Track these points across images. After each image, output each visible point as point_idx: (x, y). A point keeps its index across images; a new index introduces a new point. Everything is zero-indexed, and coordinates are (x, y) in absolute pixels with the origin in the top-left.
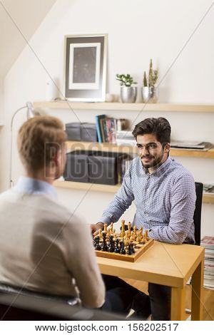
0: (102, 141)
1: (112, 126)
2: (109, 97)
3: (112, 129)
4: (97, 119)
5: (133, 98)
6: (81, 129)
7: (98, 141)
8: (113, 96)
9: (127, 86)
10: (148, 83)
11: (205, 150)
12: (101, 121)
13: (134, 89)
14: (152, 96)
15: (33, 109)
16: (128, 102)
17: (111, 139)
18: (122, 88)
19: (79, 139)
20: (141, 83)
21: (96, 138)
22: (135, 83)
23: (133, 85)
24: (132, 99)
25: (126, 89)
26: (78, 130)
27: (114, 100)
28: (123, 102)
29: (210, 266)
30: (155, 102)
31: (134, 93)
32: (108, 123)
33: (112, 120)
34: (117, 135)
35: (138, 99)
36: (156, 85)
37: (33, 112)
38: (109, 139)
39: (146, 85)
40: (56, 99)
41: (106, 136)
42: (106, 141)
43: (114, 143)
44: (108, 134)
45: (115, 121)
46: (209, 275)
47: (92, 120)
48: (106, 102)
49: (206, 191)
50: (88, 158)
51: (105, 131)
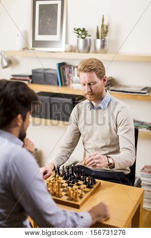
0: (62, 85)
1: (70, 72)
2: (68, 48)
3: (70, 75)
4: (58, 66)
5: (87, 48)
6: (45, 75)
7: (58, 85)
8: (71, 46)
9: (83, 38)
10: (100, 35)
11: (147, 94)
12: (61, 67)
13: (88, 41)
14: (103, 46)
15: (6, 57)
16: (83, 52)
17: (69, 83)
18: (78, 40)
19: (43, 82)
20: (94, 36)
21: (56, 82)
22: (90, 36)
23: (87, 38)
24: (87, 50)
25: (81, 41)
26: (42, 75)
27: (73, 50)
28: (79, 52)
29: (148, 191)
30: (105, 53)
31: (89, 44)
32: (67, 70)
33: (70, 66)
34: (74, 80)
35: (92, 49)
36: (106, 38)
37: (6, 59)
38: (67, 83)
39: (98, 38)
40: (24, 49)
41: (65, 81)
42: (66, 85)
43: (71, 86)
44: (67, 79)
45: (72, 68)
46: (148, 198)
47: (53, 67)
48: (65, 51)
49: (147, 129)
50: (50, 99)
51: (64, 77)
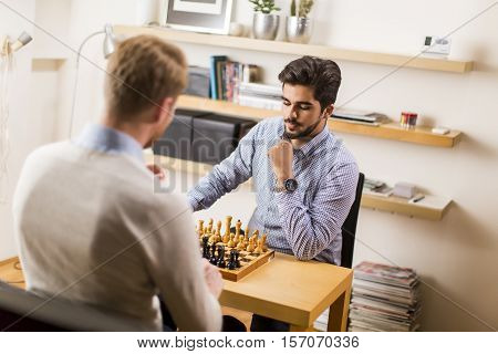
0: (217, 98)
1: (235, 74)
2: (234, 28)
3: (235, 79)
4: (213, 60)
5: (272, 32)
7: (210, 96)
8: (242, 27)
9: (264, 12)
10: (297, 9)
11: (376, 124)
12: (219, 64)
13: (275, 18)
14: (301, 31)
15: (114, 36)
16: (263, 39)
17: (232, 95)
18: (255, 16)
20: (287, 10)
21: (207, 91)
22: (278, 9)
23: (273, 13)
24: (271, 34)
25: (261, 17)
27: (242, 33)
28: (256, 38)
29: (365, 307)
30: (305, 42)
31: (275, 24)
32: (229, 69)
33: (236, 64)
34: (241, 88)
35: (280, 35)
36: (308, 15)
37: (115, 41)
38: (228, 94)
39: (293, 14)
40: (150, 24)
41: (224, 90)
42: (224, 98)
43: (235, 101)
44: (228, 87)
45: (240, 67)
46: (363, 321)
47: (204, 62)
48: (229, 35)
49: (372, 189)
50: (192, 121)
51: (223, 82)
